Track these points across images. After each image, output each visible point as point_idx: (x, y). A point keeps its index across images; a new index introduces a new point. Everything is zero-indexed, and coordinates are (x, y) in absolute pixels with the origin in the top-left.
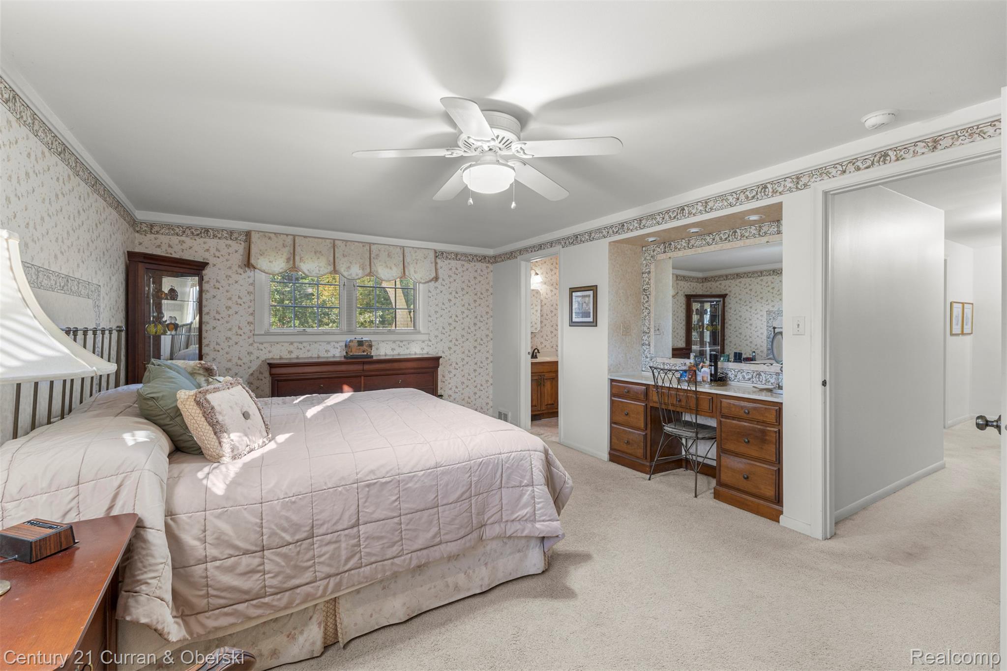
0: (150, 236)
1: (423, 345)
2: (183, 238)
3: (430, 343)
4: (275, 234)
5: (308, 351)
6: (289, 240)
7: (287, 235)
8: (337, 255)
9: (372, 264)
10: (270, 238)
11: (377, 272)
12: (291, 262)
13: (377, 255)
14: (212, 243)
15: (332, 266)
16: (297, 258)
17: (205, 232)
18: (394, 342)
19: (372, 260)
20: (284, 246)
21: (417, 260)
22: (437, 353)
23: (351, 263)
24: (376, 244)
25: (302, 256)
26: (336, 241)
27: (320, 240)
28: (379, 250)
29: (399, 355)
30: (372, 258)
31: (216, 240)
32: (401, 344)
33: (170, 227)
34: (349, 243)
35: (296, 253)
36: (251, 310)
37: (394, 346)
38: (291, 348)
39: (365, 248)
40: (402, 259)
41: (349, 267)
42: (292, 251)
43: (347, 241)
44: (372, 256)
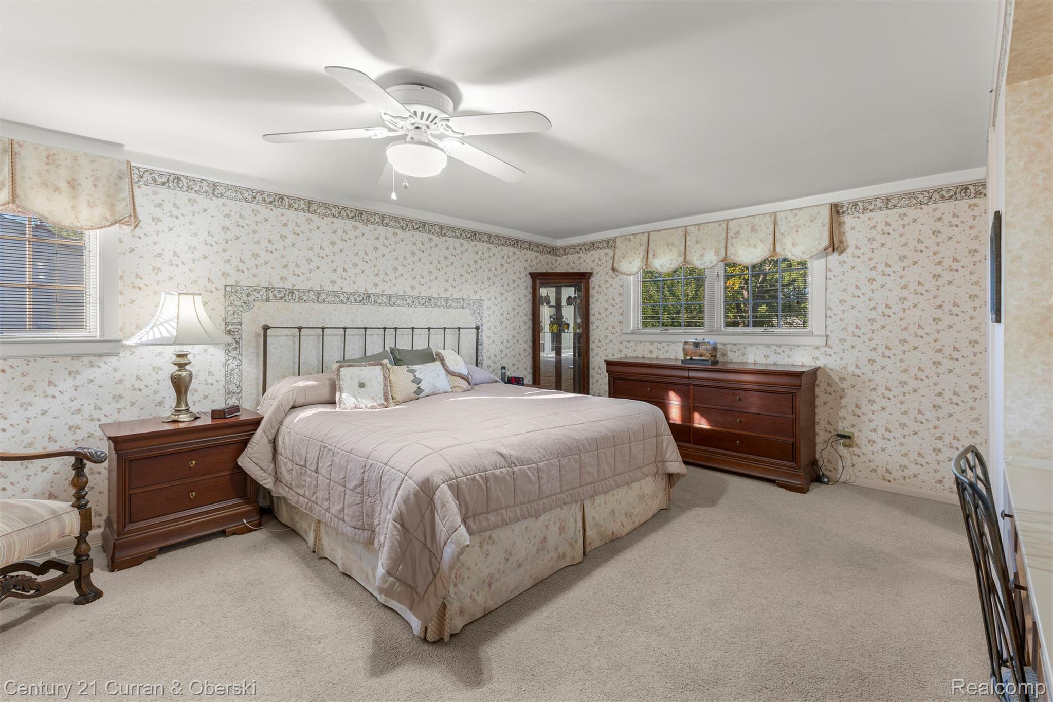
0: (565, 257)
1: (817, 353)
2: (581, 254)
3: (829, 351)
4: (633, 234)
5: (667, 352)
6: (645, 237)
7: (643, 233)
8: (688, 244)
9: (729, 245)
10: (630, 240)
11: (736, 254)
12: (645, 260)
13: (738, 233)
14: (596, 254)
15: (683, 257)
16: (650, 254)
17: (593, 246)
18: (768, 346)
19: (729, 240)
20: (641, 245)
21: (799, 227)
22: (845, 368)
23: (704, 249)
24: (735, 219)
25: (656, 251)
26: (689, 228)
27: (672, 230)
28: (740, 226)
29: (775, 364)
30: (729, 238)
31: (599, 251)
32: (779, 350)
33: (573, 247)
34: (703, 225)
35: (650, 250)
36: (621, 311)
37: (768, 351)
38: (652, 348)
39: (721, 227)
40: (771, 229)
41: (702, 255)
42: (646, 249)
43: (700, 225)
44: (730, 235)
